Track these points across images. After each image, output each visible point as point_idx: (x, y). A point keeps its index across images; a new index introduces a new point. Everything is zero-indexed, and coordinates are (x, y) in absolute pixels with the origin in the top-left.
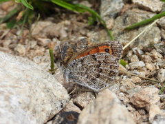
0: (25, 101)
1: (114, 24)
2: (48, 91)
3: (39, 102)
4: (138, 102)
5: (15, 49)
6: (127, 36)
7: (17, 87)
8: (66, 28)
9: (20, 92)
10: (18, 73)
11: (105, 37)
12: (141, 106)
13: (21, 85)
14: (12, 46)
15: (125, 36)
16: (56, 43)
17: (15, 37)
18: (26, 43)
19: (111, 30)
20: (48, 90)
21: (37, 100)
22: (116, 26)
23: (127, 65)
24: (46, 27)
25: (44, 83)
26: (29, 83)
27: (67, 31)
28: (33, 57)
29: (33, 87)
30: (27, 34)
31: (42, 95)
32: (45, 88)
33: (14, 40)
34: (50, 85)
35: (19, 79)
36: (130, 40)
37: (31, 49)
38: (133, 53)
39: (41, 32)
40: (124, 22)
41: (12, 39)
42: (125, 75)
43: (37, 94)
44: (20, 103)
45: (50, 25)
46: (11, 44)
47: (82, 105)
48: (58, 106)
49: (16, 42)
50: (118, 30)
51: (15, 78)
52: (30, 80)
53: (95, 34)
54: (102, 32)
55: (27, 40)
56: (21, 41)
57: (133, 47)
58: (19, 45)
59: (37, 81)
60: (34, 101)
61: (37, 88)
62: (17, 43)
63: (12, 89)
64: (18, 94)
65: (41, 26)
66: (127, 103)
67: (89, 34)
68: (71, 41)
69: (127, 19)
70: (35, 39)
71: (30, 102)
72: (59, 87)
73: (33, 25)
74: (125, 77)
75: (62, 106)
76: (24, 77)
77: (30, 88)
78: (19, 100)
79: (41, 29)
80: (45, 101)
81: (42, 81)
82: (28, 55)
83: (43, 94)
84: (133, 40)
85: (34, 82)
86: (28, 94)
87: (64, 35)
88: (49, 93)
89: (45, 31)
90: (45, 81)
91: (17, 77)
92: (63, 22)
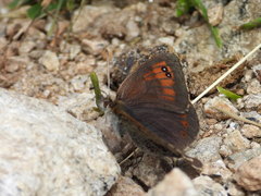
0: (31, 186)
1: (223, 15)
2: (78, 162)
3: (59, 183)
4: (246, 181)
5: (40, 60)
6: (247, 39)
7: (15, 158)
8: (138, 19)
9: (21, 169)
10: (21, 129)
11: (207, 39)
12: (253, 189)
13: (24, 153)
14: (34, 53)
15: (242, 40)
16: (117, 47)
17: (42, 35)
18: (62, 48)
19: (217, 26)
20: (78, 160)
21: (55, 180)
22: (226, 19)
23: (239, 100)
24: (100, 16)
25: (69, 148)
26: (41, 149)
27: (140, 25)
28: (71, 77)
29: (48, 157)
30: (66, 30)
31: (65, 170)
32: (72, 157)
33: (39, 42)
34: (82, 151)
35: (22, 141)
36: (250, 47)
37: (69, 60)
38: (254, 76)
39: (91, 26)
40: (242, 12)
41: (35, 40)
42: (234, 120)
43: (56, 170)
44: (20, 190)
45: (109, 13)
46: (35, 48)
47: (147, 183)
48: (97, 187)
49: (42, 45)
50: (230, 28)
51: (14, 140)
52: (42, 142)
53: (190, 31)
54: (201, 29)
55: (63, 42)
56: (52, 44)
57: (254, 63)
58: (48, 53)
59: (57, 144)
60: (48, 184)
61: (56, 158)
62: (45, 49)
63: (5, 163)
64: (17, 172)
65: (90, 15)
66: (228, 180)
67: (179, 32)
68: (143, 48)
69: (247, 7)
70: (78, 41)
71: (41, 187)
72: (100, 154)
73: (76, 13)
74: (232, 124)
75: (105, 188)
76: (31, 137)
77: (42, 159)
78: (17, 184)
79: (91, 20)
80: (71, 182)
81: (66, 144)
82: (63, 73)
83: (67, 169)
84: (257, 48)
85: (51, 147)
86: (36, 171)
87: (133, 32)
88: (78, 166)
89: (98, 24)
90: (73, 142)
91: (18, 137)
92: (133, 7)
